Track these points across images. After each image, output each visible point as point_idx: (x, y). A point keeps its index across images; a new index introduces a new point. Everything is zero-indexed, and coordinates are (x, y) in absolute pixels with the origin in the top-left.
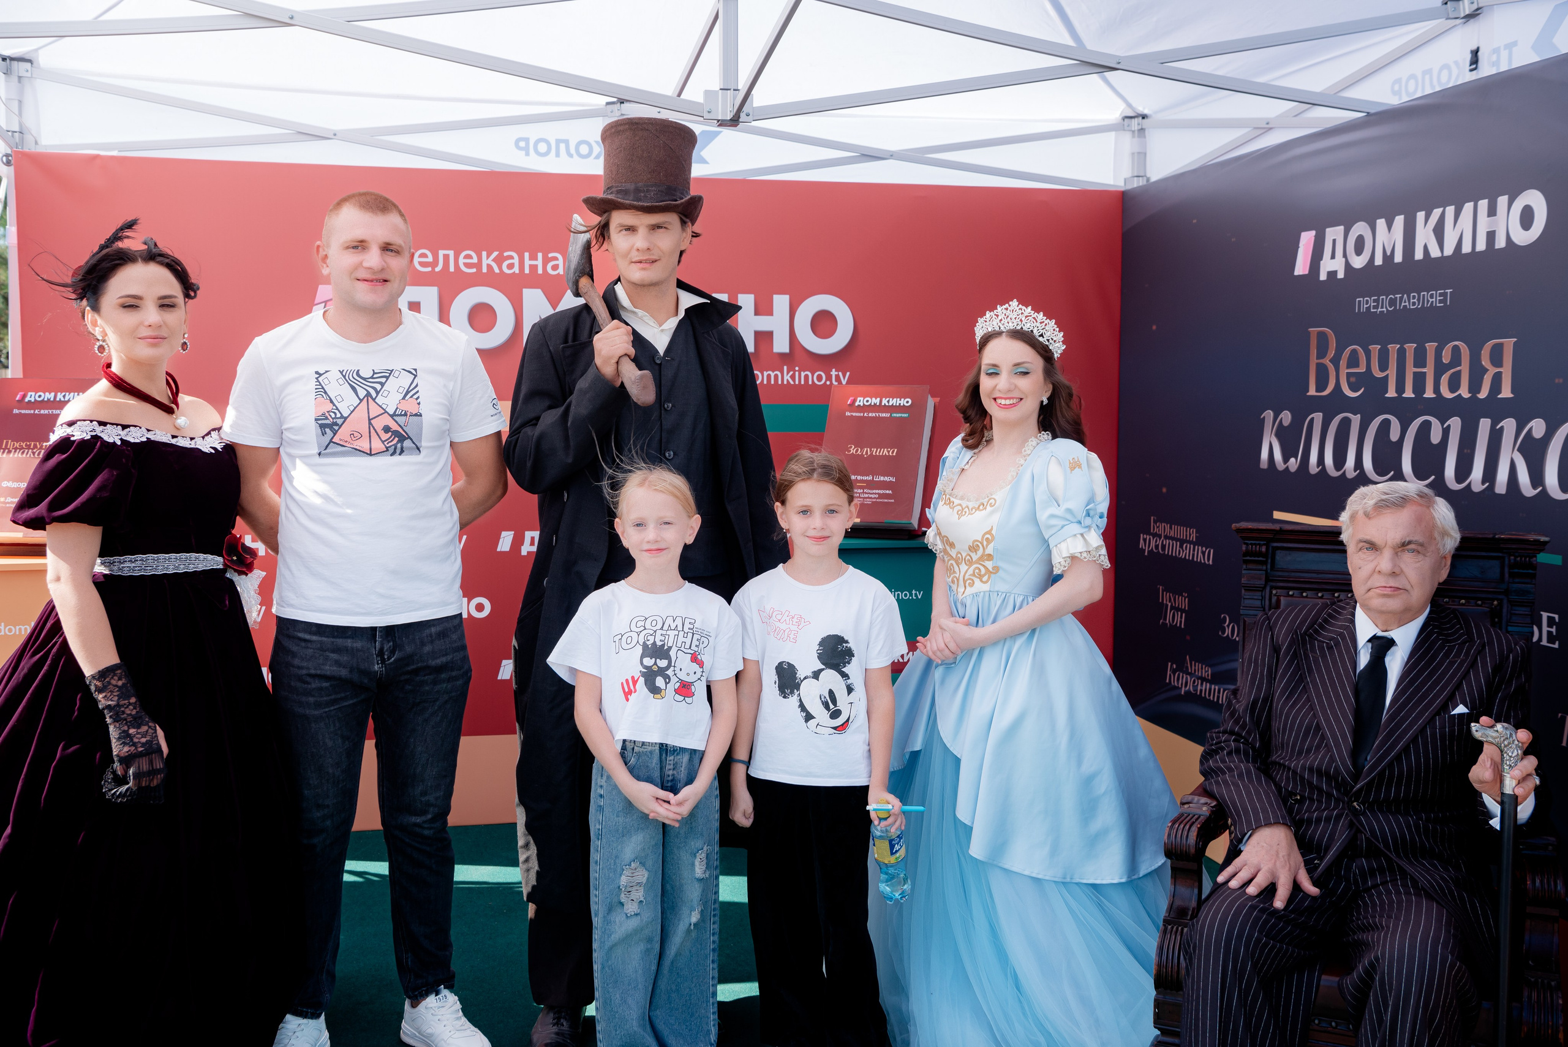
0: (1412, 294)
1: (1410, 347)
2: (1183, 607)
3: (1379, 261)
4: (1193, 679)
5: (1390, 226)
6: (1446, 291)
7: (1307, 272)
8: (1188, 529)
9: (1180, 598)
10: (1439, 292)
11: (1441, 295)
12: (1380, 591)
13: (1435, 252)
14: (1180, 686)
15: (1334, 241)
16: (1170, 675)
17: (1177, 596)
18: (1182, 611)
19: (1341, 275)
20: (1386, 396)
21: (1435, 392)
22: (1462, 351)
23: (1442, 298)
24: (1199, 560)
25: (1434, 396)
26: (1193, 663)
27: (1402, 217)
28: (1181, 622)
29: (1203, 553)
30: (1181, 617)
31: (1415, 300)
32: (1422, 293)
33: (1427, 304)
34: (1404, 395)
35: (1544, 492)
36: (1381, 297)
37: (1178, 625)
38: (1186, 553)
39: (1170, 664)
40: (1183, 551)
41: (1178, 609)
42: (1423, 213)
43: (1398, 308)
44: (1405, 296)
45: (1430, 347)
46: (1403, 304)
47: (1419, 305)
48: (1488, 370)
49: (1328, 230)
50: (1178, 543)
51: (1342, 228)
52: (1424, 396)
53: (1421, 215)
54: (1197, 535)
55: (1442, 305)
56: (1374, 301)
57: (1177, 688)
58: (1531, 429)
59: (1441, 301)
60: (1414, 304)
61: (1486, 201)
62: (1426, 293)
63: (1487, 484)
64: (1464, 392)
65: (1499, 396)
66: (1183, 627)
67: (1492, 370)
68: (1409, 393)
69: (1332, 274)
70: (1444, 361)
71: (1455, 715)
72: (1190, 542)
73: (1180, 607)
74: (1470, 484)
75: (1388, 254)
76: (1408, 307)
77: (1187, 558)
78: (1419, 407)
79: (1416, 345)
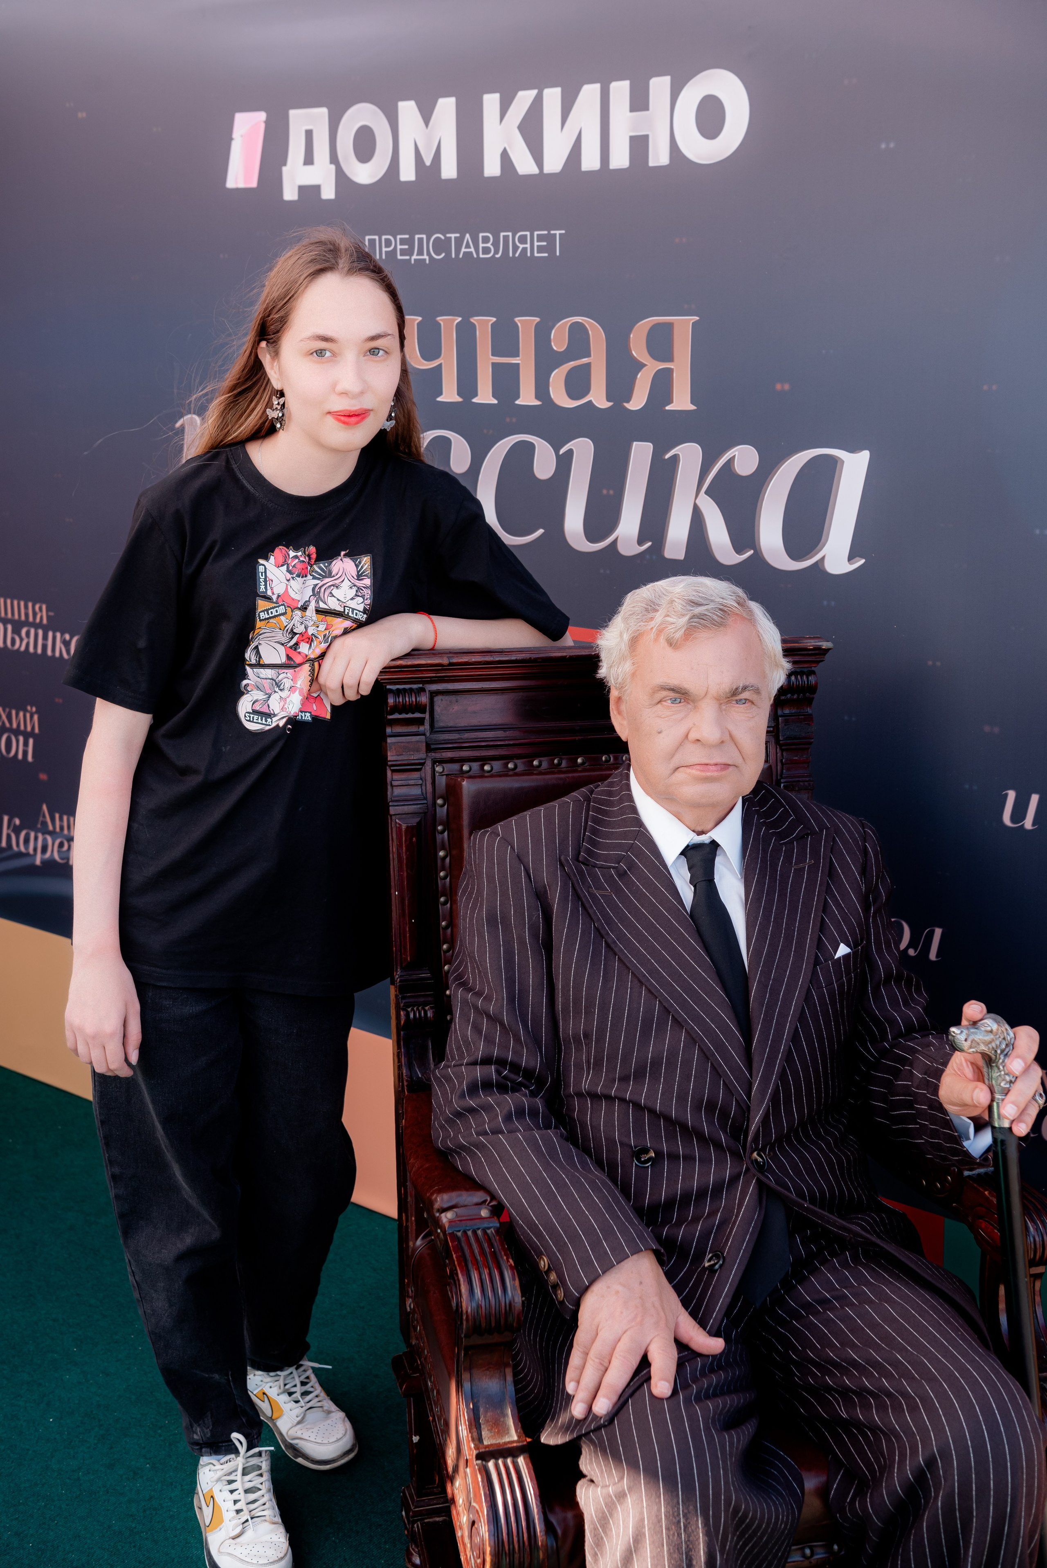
0: (481, 235)
1: (483, 324)
2: (29, 729)
3: (407, 173)
4: (57, 842)
5: (427, 116)
6: (552, 232)
7: (254, 184)
8: (30, 605)
9: (21, 714)
10: (536, 233)
11: (540, 238)
12: (698, 773)
13: (525, 165)
14: (31, 851)
15: (309, 134)
16: (9, 837)
17: (14, 712)
18: (27, 735)
19: (328, 193)
20: (439, 399)
21: (537, 397)
22: (590, 332)
23: (545, 243)
24: (57, 654)
25: (538, 403)
26: (57, 816)
27: (452, 100)
28: (25, 753)
29: (67, 644)
30: (26, 744)
31: (489, 245)
32: (502, 234)
33: (514, 252)
34: (475, 400)
35: (758, 558)
36: (417, 236)
37: (20, 756)
38: (28, 645)
39: (6, 819)
40: (21, 640)
41: (17, 732)
42: (496, 97)
43: (453, 256)
44: (468, 236)
45: (526, 324)
46: (463, 250)
47: (496, 252)
48: (644, 365)
49: (293, 113)
50: (9, 627)
51: (324, 111)
52: (517, 402)
53: (491, 101)
54: (51, 614)
55: (546, 255)
56: (403, 242)
57: (27, 855)
58: (731, 461)
59: (541, 249)
60: (486, 250)
61: (626, 84)
62: (510, 234)
63: (650, 544)
64: (598, 398)
65: (667, 408)
66: (30, 758)
67: (652, 367)
68: (485, 396)
69: (309, 192)
70: (555, 348)
71: (839, 958)
72: (37, 626)
73: (22, 728)
74: (615, 542)
75: (428, 163)
76: (475, 256)
77: (31, 650)
78: (508, 420)
79: (494, 319)
